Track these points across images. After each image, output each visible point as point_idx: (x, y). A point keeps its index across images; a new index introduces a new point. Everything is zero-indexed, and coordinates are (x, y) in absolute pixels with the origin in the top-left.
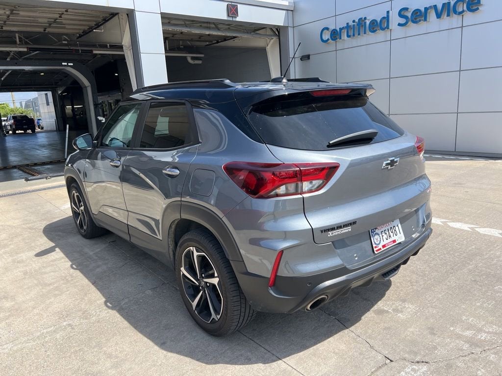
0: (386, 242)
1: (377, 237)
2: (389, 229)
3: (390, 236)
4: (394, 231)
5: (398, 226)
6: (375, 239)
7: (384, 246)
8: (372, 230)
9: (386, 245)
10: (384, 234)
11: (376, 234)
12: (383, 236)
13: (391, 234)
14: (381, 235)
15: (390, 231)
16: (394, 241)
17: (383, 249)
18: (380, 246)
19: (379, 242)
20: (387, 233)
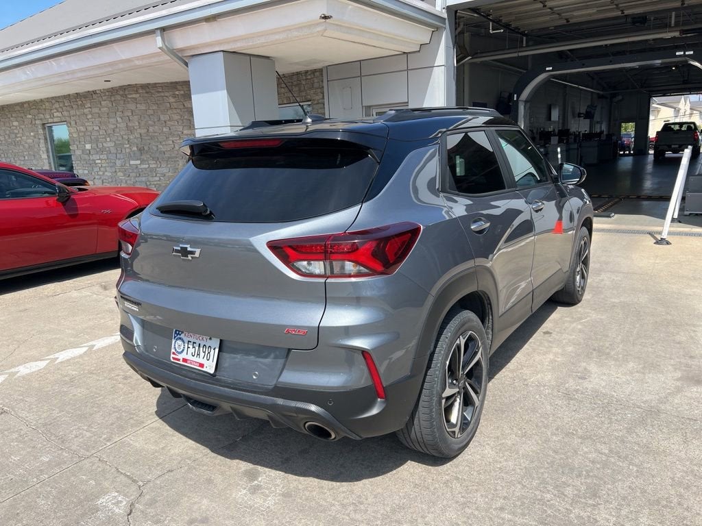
0: (189, 357)
1: (179, 342)
2: (202, 346)
3: (198, 355)
4: (207, 352)
5: (214, 349)
6: (177, 345)
7: (185, 360)
8: (176, 331)
9: (188, 362)
10: (191, 346)
11: (180, 338)
12: (188, 347)
13: (202, 354)
14: (186, 345)
15: (201, 349)
16: (202, 365)
17: (181, 363)
18: (181, 357)
19: (181, 350)
20: (197, 348)
